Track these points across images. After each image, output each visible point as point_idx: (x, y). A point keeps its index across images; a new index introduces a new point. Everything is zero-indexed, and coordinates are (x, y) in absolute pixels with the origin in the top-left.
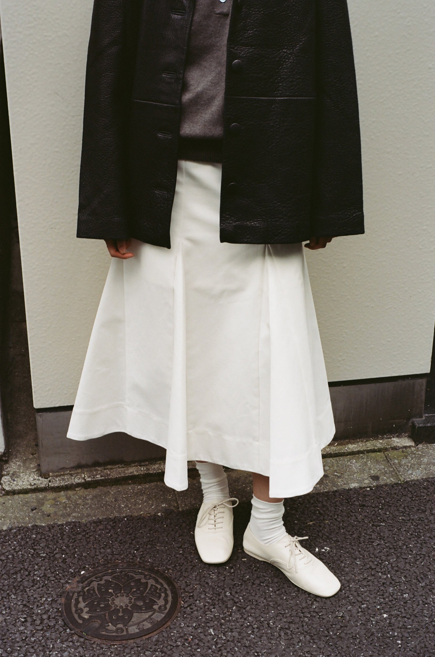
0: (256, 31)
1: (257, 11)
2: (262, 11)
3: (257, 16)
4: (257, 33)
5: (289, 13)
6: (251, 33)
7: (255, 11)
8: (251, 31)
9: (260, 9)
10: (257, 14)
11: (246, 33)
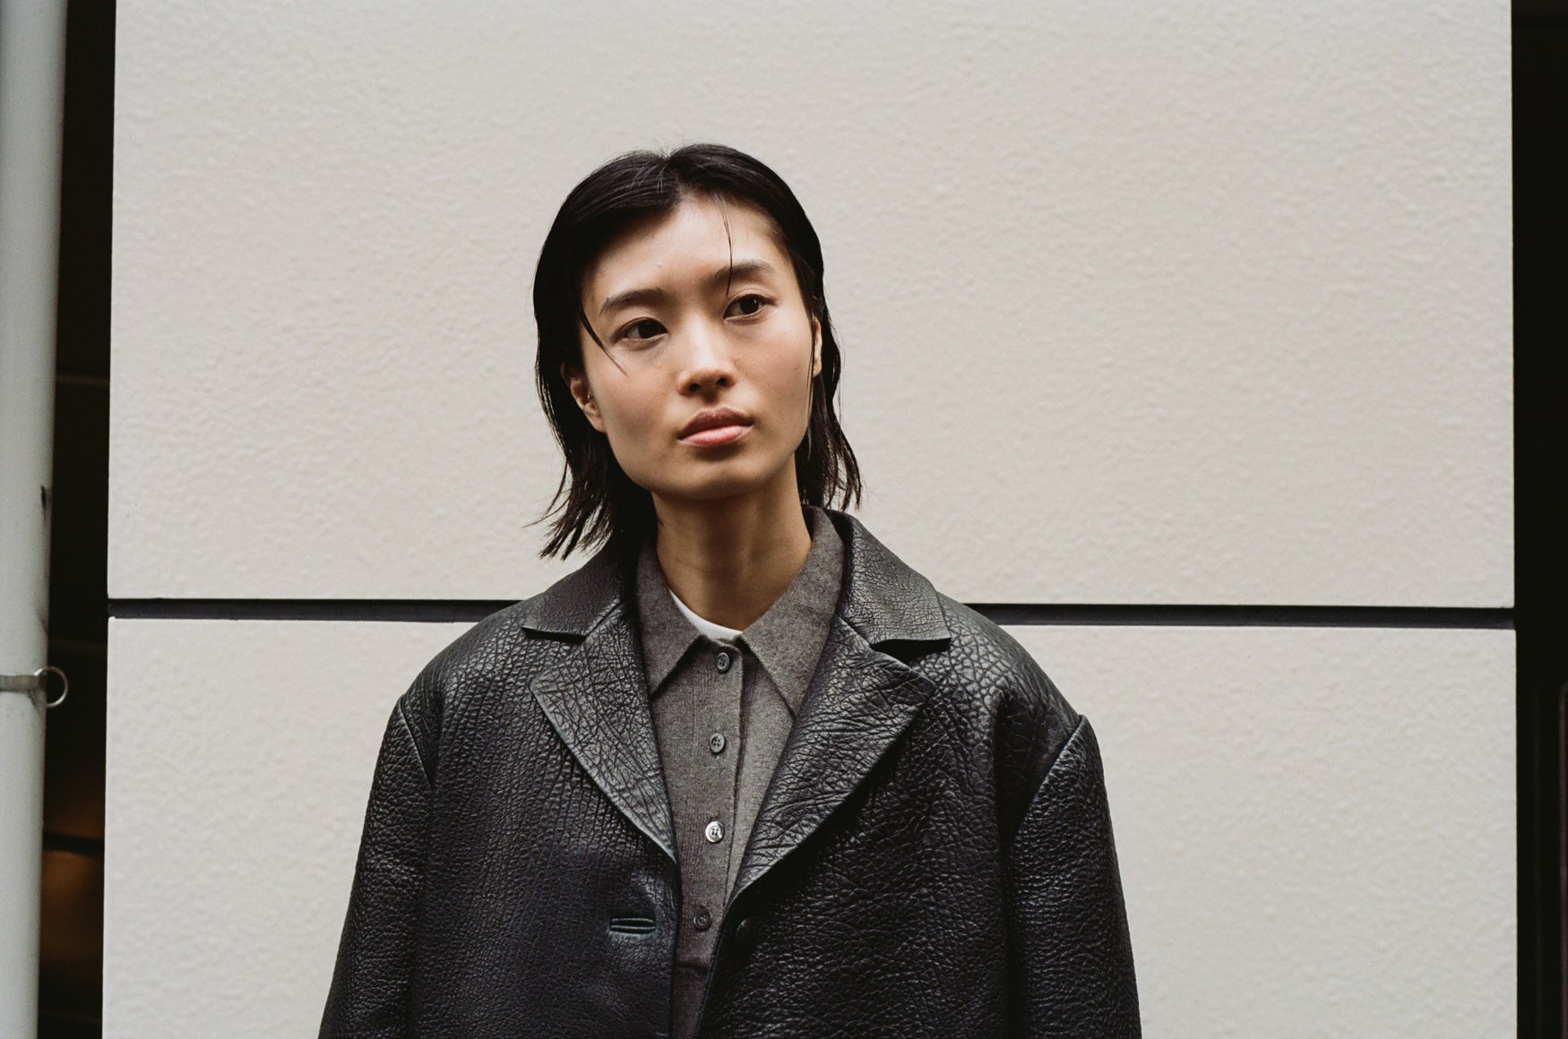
0: (790, 1026)
1: (802, 963)
2: (819, 962)
3: (801, 979)
4: (793, 1032)
5: (911, 977)
6: (773, 1031)
7: (795, 962)
8: (775, 1022)
9: (814, 956)
10: (802, 971)
11: (759, 1030)
